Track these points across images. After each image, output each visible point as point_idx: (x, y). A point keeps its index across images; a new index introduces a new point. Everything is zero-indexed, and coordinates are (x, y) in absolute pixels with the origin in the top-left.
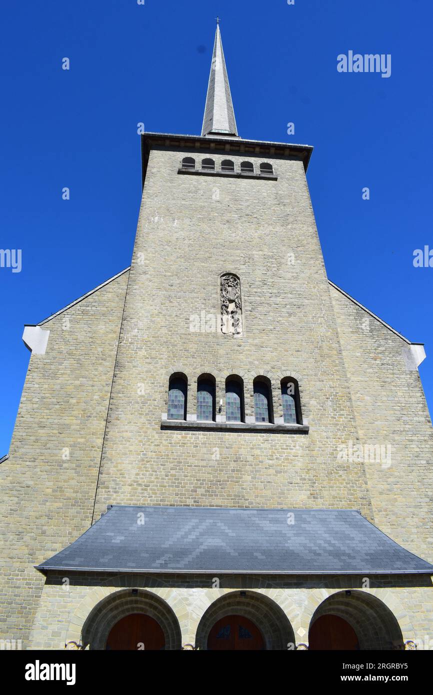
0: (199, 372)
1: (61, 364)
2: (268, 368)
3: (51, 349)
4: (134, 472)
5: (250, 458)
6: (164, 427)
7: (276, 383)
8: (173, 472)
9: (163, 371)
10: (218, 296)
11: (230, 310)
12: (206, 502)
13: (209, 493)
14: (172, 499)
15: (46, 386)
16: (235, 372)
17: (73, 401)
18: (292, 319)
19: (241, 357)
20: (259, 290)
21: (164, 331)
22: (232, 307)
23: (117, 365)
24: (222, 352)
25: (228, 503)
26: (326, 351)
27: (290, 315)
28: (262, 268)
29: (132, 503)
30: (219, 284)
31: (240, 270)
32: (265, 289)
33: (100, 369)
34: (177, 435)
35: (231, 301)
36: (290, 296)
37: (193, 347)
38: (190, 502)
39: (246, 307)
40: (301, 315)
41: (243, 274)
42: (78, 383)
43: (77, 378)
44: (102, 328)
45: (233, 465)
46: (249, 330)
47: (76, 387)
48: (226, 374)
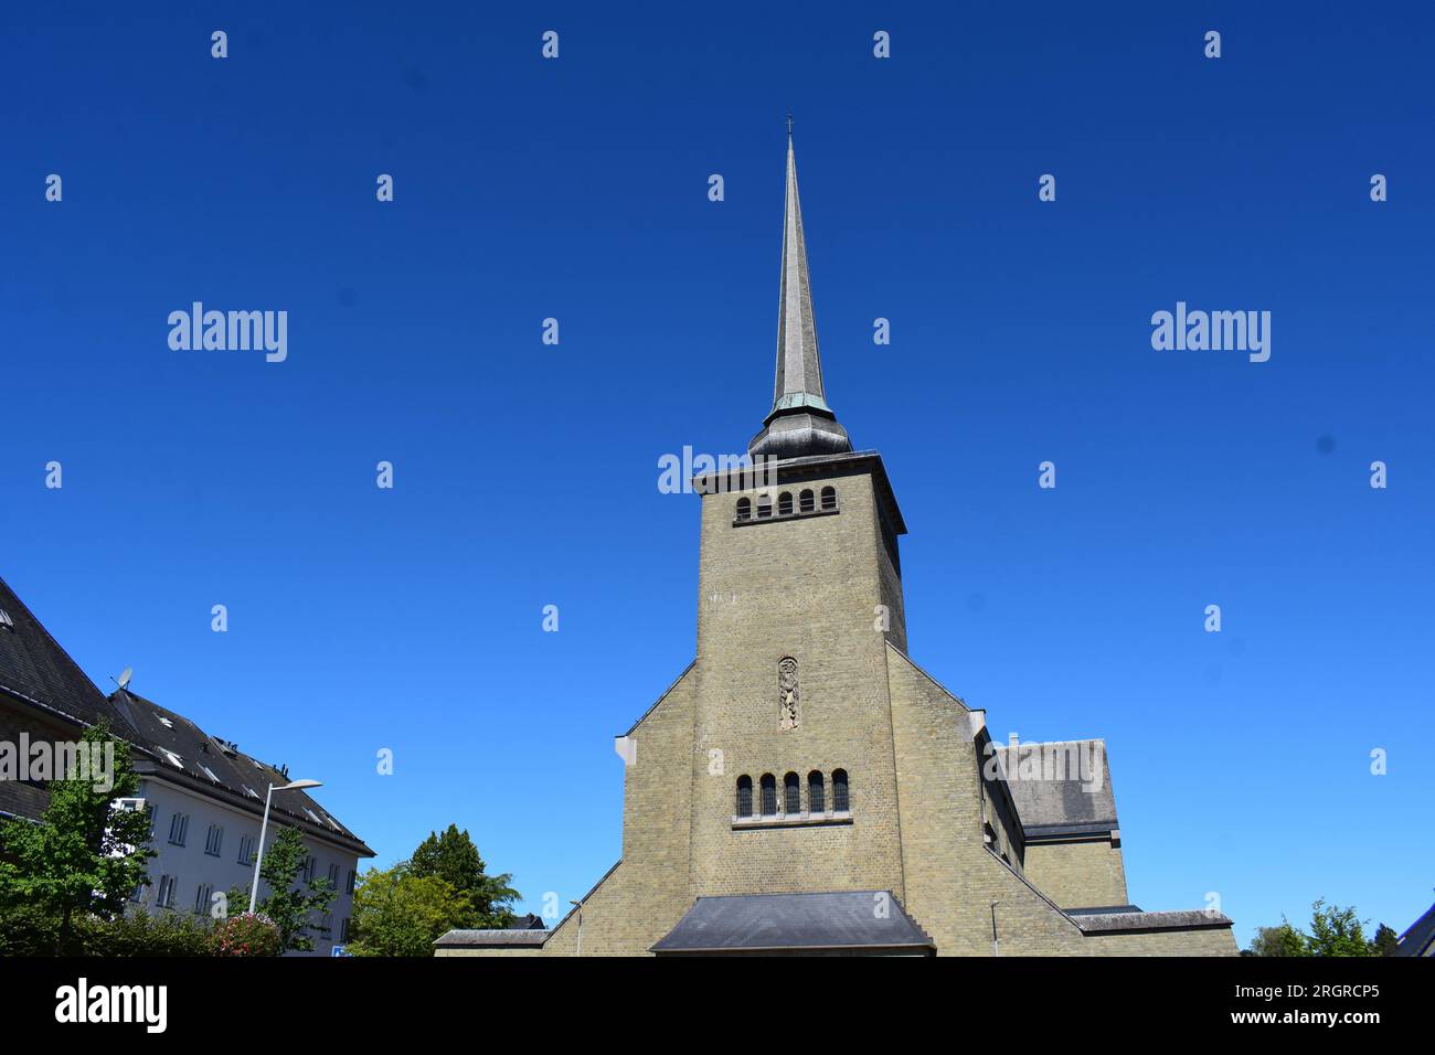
0: (761, 773)
1: (650, 772)
2: (820, 761)
3: (640, 758)
4: (713, 869)
5: (803, 850)
6: (735, 828)
7: (827, 776)
8: (743, 867)
9: (732, 775)
10: (776, 687)
11: (788, 701)
12: (769, 889)
13: (772, 882)
14: (743, 889)
15: (641, 795)
16: (792, 769)
17: (665, 807)
18: (846, 704)
19: (797, 752)
20: (816, 674)
21: (730, 733)
22: (790, 696)
23: (695, 774)
24: (781, 749)
25: (785, 889)
26: (875, 736)
27: (844, 699)
28: (819, 645)
29: (714, 894)
30: (777, 672)
31: (798, 650)
32: (822, 672)
33: (683, 773)
34: (745, 834)
35: (789, 691)
36: (845, 675)
37: (755, 748)
38: (757, 890)
39: (803, 696)
40: (855, 697)
41: (800, 656)
42: (666, 789)
43: (665, 785)
44: (679, 731)
45: (789, 858)
46: (805, 724)
47: (666, 794)
48: (784, 772)
